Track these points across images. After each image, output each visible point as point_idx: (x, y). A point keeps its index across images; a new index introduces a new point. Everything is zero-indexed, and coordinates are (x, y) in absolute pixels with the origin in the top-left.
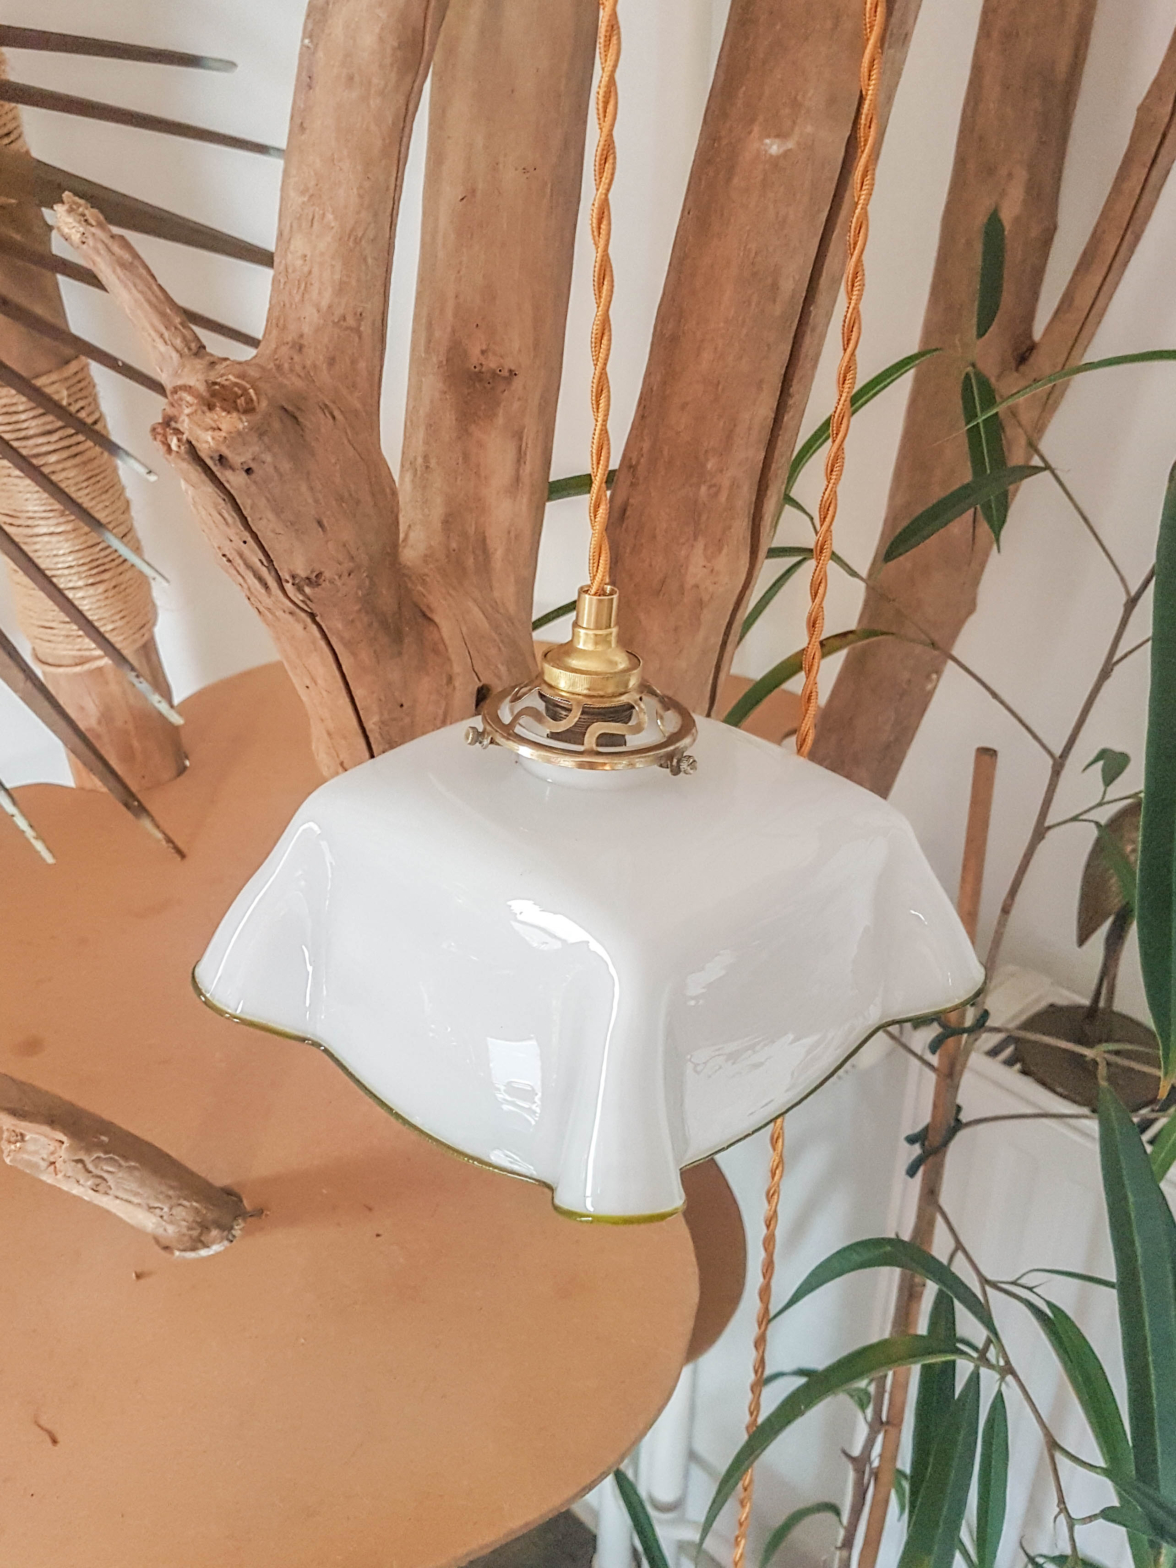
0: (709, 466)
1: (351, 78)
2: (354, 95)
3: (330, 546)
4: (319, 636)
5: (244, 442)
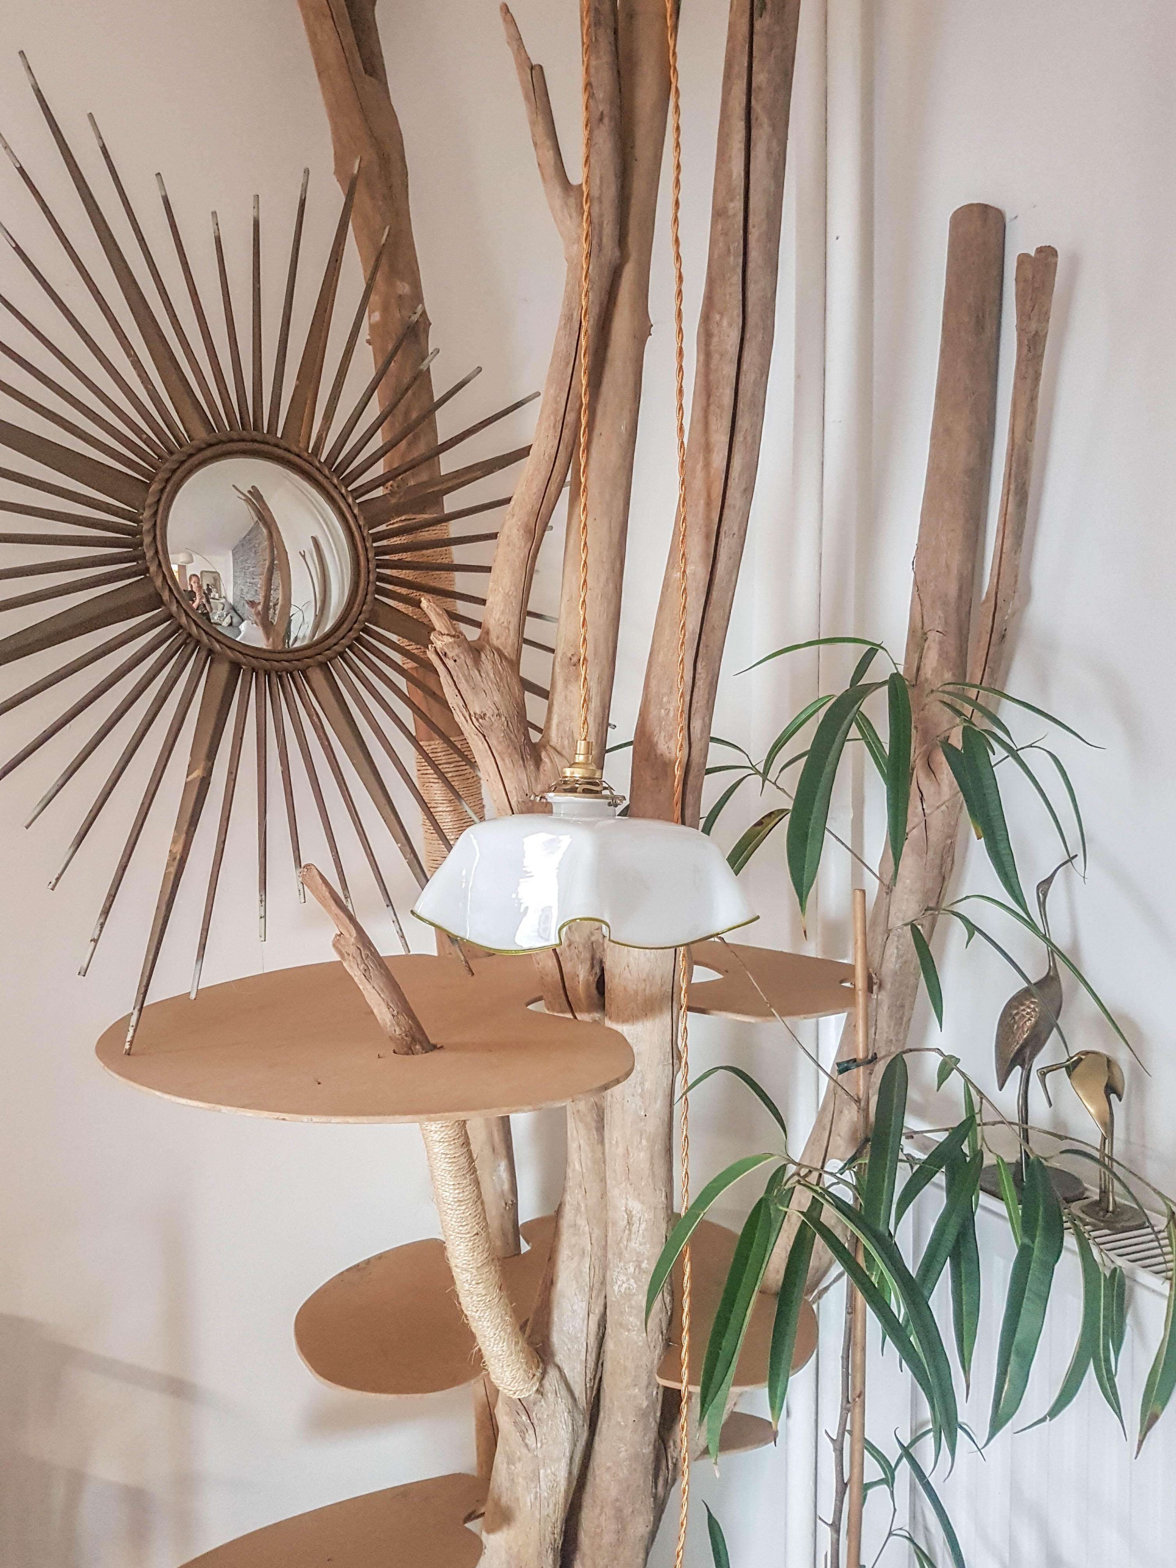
0: (665, 698)
1: (509, 543)
2: (510, 549)
3: (489, 702)
4: (488, 748)
5: (453, 647)
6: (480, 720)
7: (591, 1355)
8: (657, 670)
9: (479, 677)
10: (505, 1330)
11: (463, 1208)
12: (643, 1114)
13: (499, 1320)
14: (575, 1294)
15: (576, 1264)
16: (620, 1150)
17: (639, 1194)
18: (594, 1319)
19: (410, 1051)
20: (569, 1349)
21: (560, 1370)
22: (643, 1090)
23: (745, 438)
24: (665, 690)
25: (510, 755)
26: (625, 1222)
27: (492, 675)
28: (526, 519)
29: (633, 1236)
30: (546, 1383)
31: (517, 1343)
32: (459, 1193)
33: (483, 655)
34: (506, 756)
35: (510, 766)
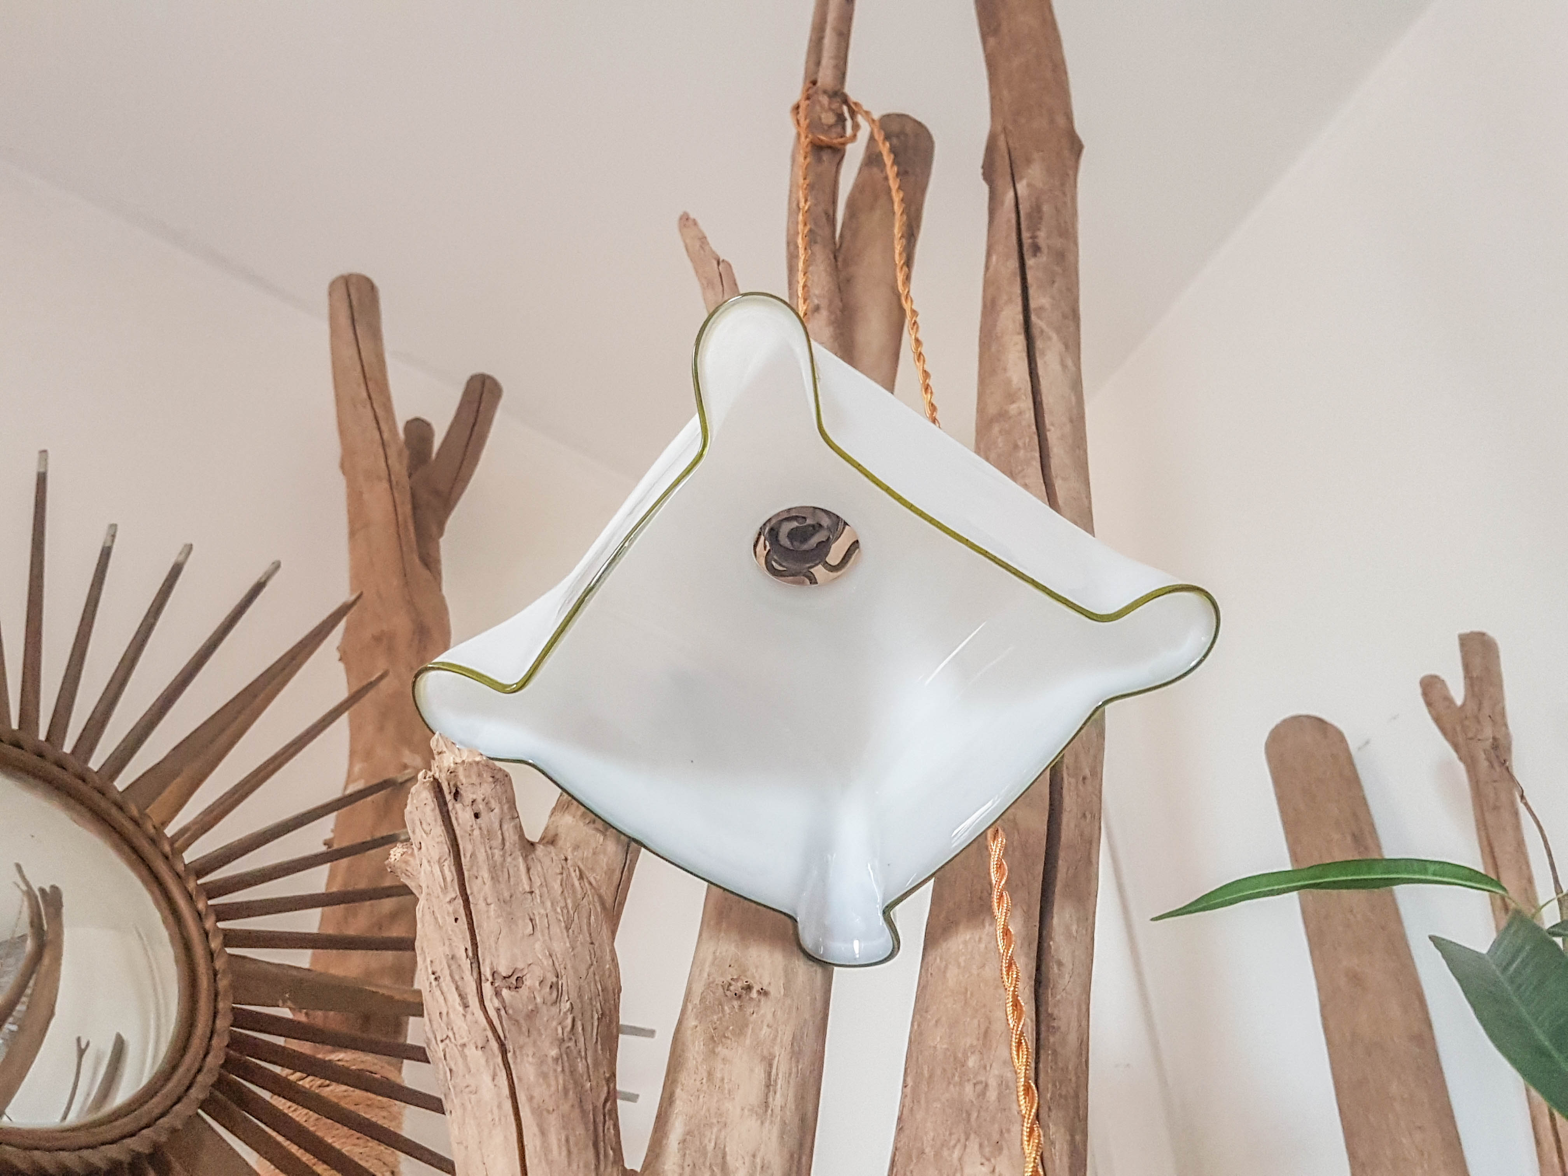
3: (537, 946)
4: (506, 1091)
5: (480, 775)
6: (505, 992)
34: (553, 1122)
35: (557, 1153)
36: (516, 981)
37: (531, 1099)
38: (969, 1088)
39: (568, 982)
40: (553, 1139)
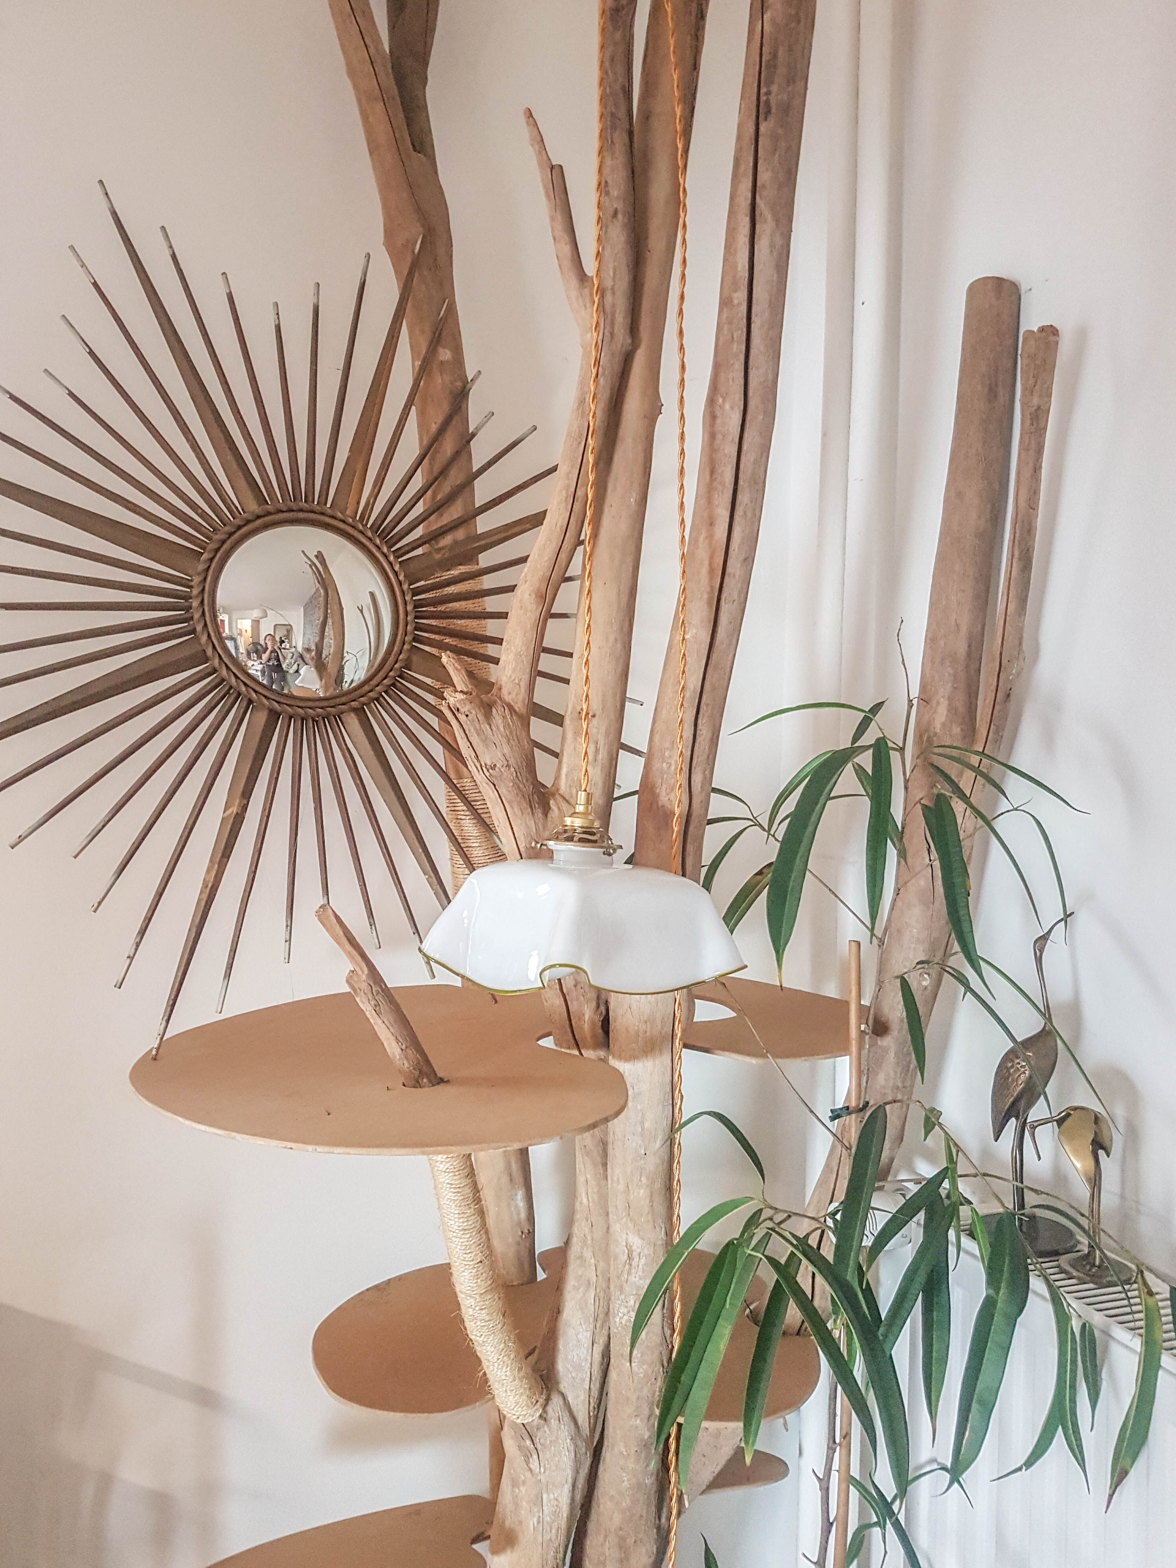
0: (666, 754)
1: (521, 607)
2: (522, 611)
3: (499, 753)
4: (498, 796)
5: (464, 703)
6: (490, 771)
7: (594, 1385)
8: (660, 726)
9: (490, 730)
10: (509, 1356)
11: (468, 1236)
12: (643, 1152)
13: (502, 1346)
14: (581, 1324)
15: (582, 1294)
16: (621, 1187)
17: (639, 1230)
18: (598, 1349)
19: (417, 1084)
20: (573, 1378)
21: (563, 1395)
22: (643, 1129)
23: (745, 513)
24: (667, 745)
25: (519, 803)
26: (626, 1257)
27: (502, 729)
28: (538, 585)
29: (633, 1271)
30: (549, 1409)
31: (520, 1369)
32: (463, 1222)
33: (494, 710)
34: (515, 804)
35: (519, 813)
36: (494, 767)
37: (506, 799)
38: (664, 765)
39: (512, 761)
40: (516, 809)
